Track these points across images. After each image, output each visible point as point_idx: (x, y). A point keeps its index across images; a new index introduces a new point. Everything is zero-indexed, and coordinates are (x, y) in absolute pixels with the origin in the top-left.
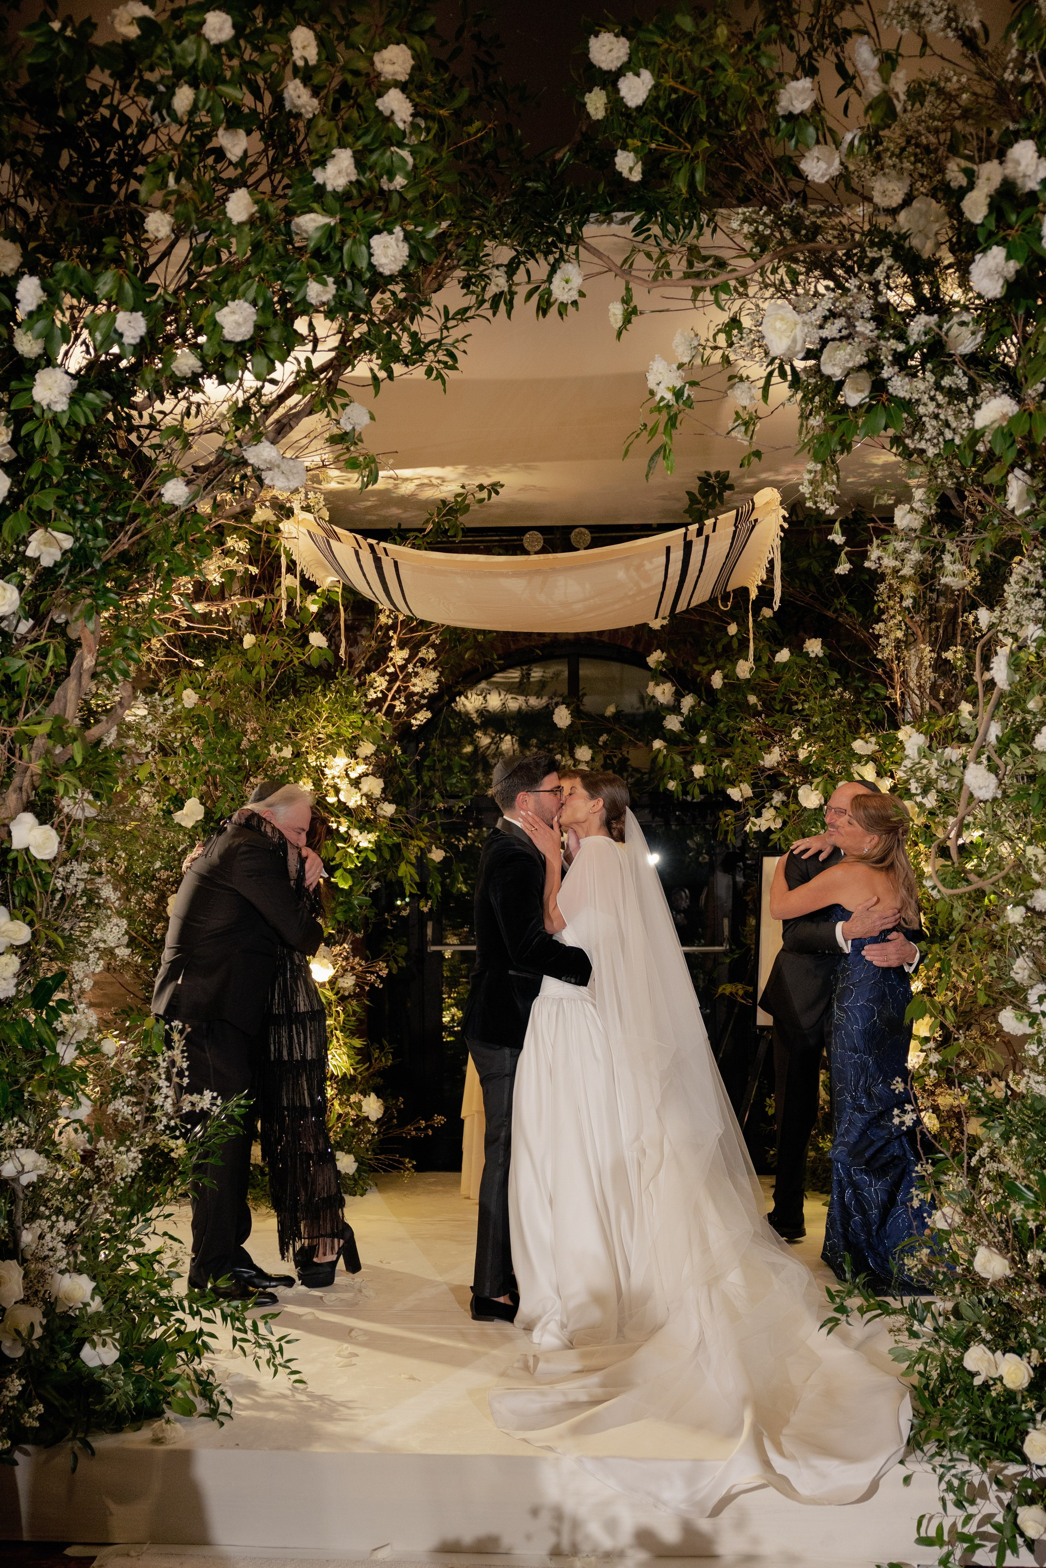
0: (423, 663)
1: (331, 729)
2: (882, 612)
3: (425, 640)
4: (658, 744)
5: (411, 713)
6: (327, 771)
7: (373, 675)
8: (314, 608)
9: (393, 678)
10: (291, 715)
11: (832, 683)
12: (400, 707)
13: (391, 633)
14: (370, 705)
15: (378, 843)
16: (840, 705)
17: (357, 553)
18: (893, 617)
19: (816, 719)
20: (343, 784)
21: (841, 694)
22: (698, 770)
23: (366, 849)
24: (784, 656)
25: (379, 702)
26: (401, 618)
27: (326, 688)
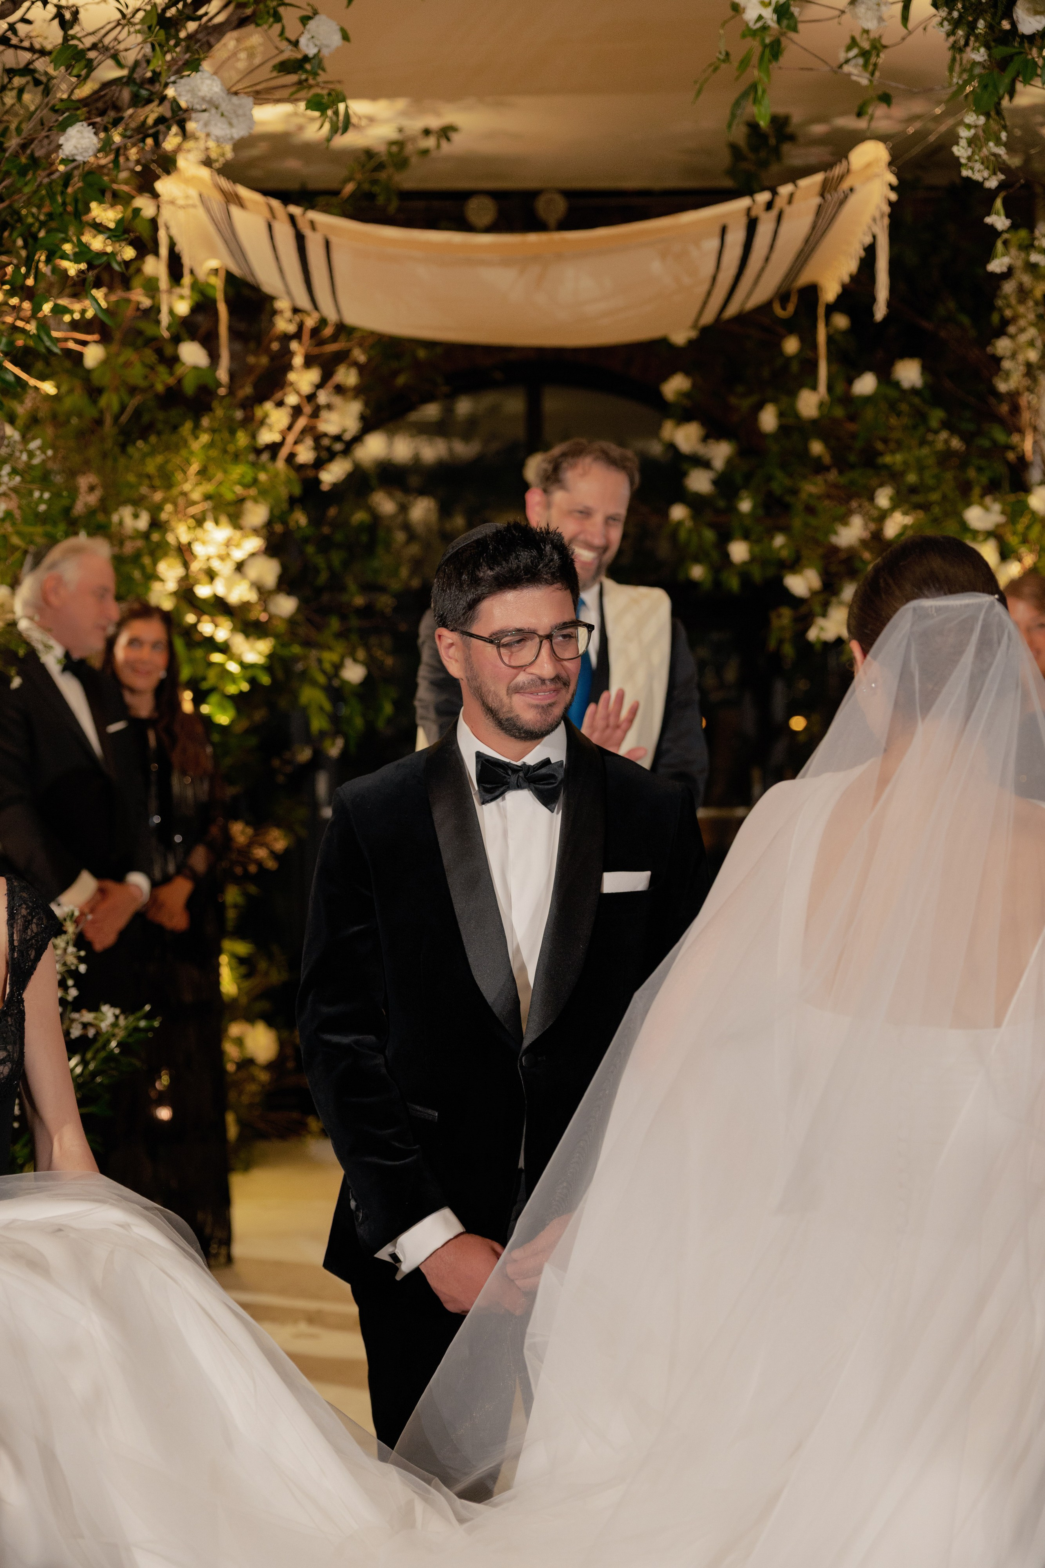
0: (339, 390)
1: (209, 487)
2: (1005, 323)
3: (341, 357)
4: (678, 512)
5: (319, 464)
6: (198, 549)
7: (268, 406)
8: (183, 308)
9: (297, 411)
10: (151, 466)
11: (934, 423)
12: (305, 454)
13: (294, 346)
14: (258, 451)
15: (271, 657)
16: (945, 457)
17: (270, 227)
18: (1022, 330)
19: (912, 478)
20: (225, 569)
21: (946, 442)
22: (739, 551)
23: (253, 666)
24: (866, 384)
25: (274, 449)
26: (310, 322)
27: (197, 426)
